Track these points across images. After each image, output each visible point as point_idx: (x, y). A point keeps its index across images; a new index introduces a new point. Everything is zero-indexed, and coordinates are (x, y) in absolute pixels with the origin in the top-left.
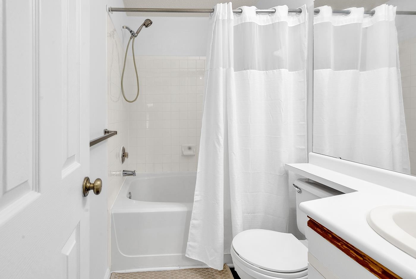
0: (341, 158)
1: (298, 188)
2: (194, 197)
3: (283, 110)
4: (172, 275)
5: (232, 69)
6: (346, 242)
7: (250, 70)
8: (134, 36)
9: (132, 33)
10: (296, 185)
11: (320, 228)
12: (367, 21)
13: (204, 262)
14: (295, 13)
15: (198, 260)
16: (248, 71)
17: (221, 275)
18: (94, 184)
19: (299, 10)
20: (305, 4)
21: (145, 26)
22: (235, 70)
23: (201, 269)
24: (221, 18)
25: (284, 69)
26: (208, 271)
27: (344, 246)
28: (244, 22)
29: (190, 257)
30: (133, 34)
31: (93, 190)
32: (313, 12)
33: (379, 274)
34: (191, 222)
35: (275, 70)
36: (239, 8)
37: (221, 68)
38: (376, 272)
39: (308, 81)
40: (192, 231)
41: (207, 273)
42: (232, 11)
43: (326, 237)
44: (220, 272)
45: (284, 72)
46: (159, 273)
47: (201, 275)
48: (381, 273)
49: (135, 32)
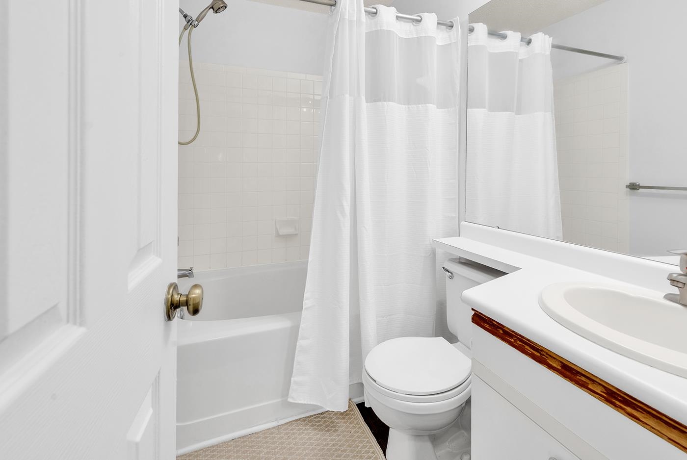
0: (499, 228)
1: (449, 272)
2: (304, 303)
3: (429, 163)
4: (266, 438)
5: (363, 98)
6: (520, 336)
7: (388, 102)
8: (191, 24)
9: (187, 20)
10: (446, 267)
11: (488, 324)
12: (523, 52)
13: (319, 405)
14: (445, 27)
15: (309, 403)
16: (385, 103)
17: (344, 418)
18: (187, 296)
19: (450, 24)
20: (458, 17)
21: (214, 10)
22: (367, 102)
23: (313, 416)
24: (347, 17)
25: (431, 105)
26: (324, 418)
27: (518, 342)
28: (379, 29)
29: (296, 402)
30: (189, 21)
31: (186, 307)
32: (467, 30)
33: (559, 369)
34: (297, 344)
35: (420, 105)
36: (373, 6)
37: (347, 96)
38: (555, 368)
39: (460, 123)
40: (298, 358)
41: (323, 420)
42: (363, 9)
43: (496, 333)
44: (342, 414)
45: (432, 107)
46: (242, 440)
47: (313, 425)
48: (560, 368)
49: (194, 19)
